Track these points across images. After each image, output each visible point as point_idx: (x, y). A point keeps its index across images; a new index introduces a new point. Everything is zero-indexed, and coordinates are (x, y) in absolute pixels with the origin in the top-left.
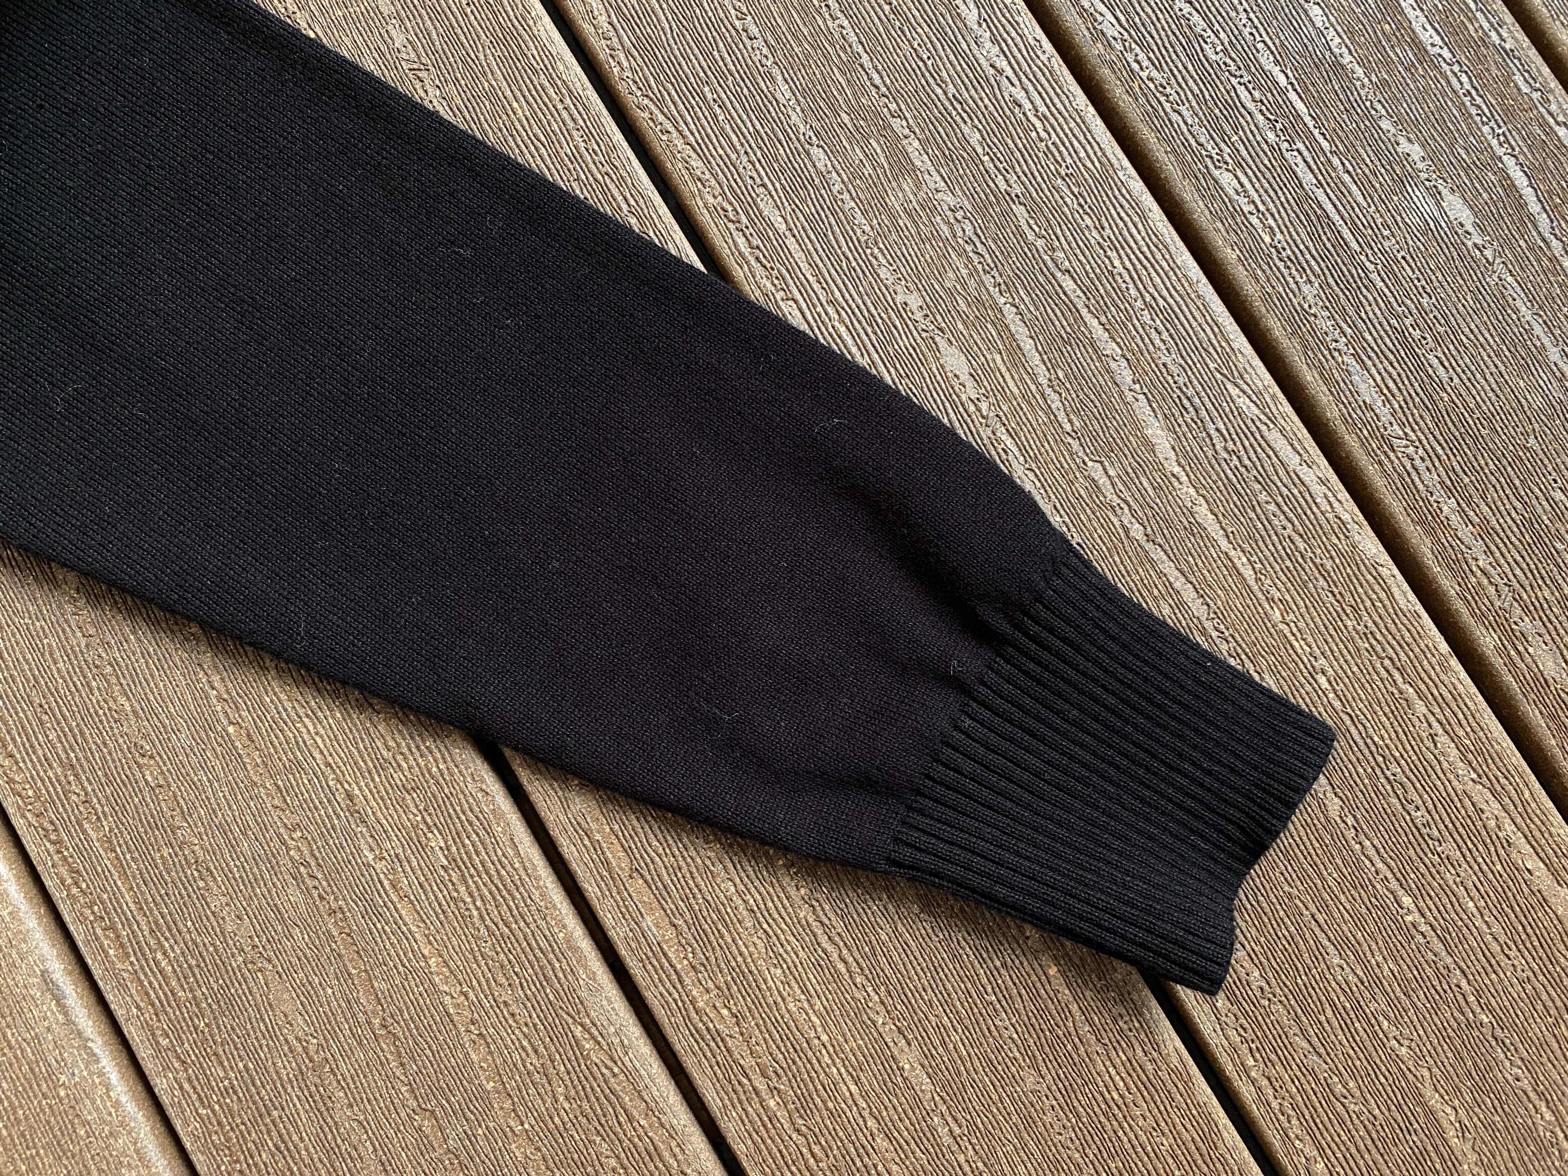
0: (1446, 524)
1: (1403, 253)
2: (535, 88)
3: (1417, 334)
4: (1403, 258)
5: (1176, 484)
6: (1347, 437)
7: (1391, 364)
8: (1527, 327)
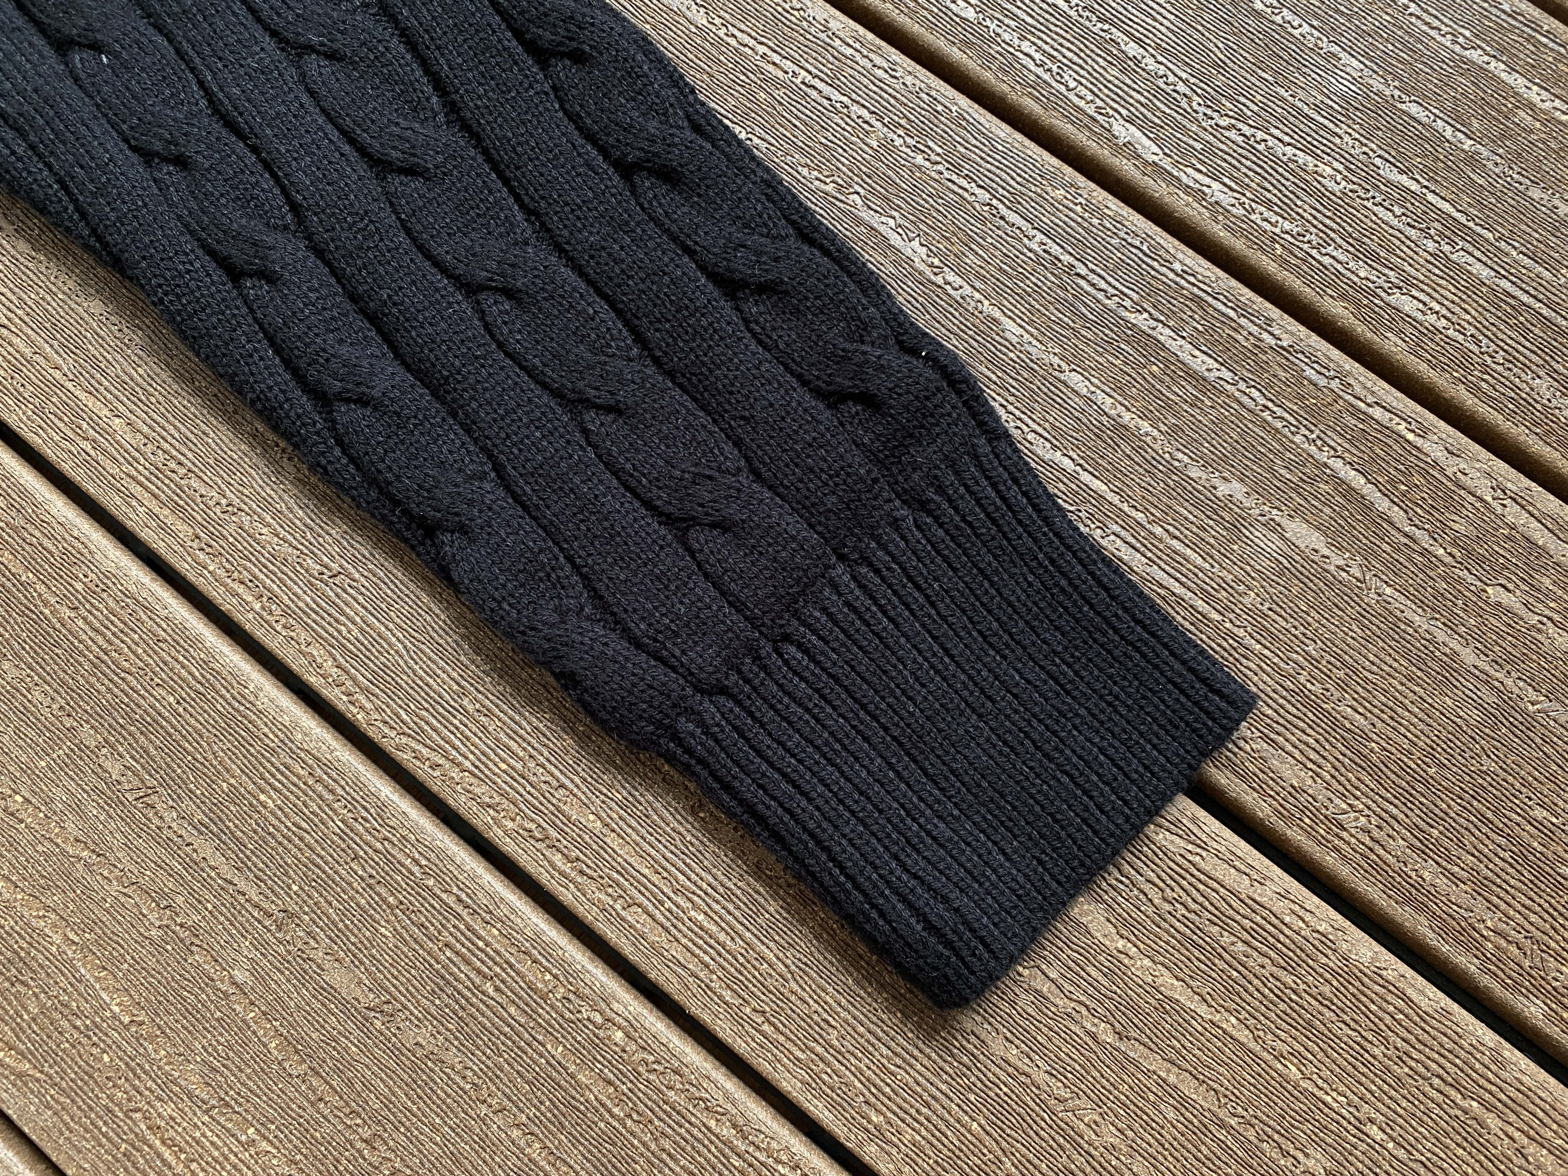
0: (1433, 894)
1: (1267, 605)
2: (278, 770)
3: (1317, 688)
4: (1270, 609)
5: (1126, 961)
6: (1289, 832)
7: (1303, 732)
8: (1428, 636)
